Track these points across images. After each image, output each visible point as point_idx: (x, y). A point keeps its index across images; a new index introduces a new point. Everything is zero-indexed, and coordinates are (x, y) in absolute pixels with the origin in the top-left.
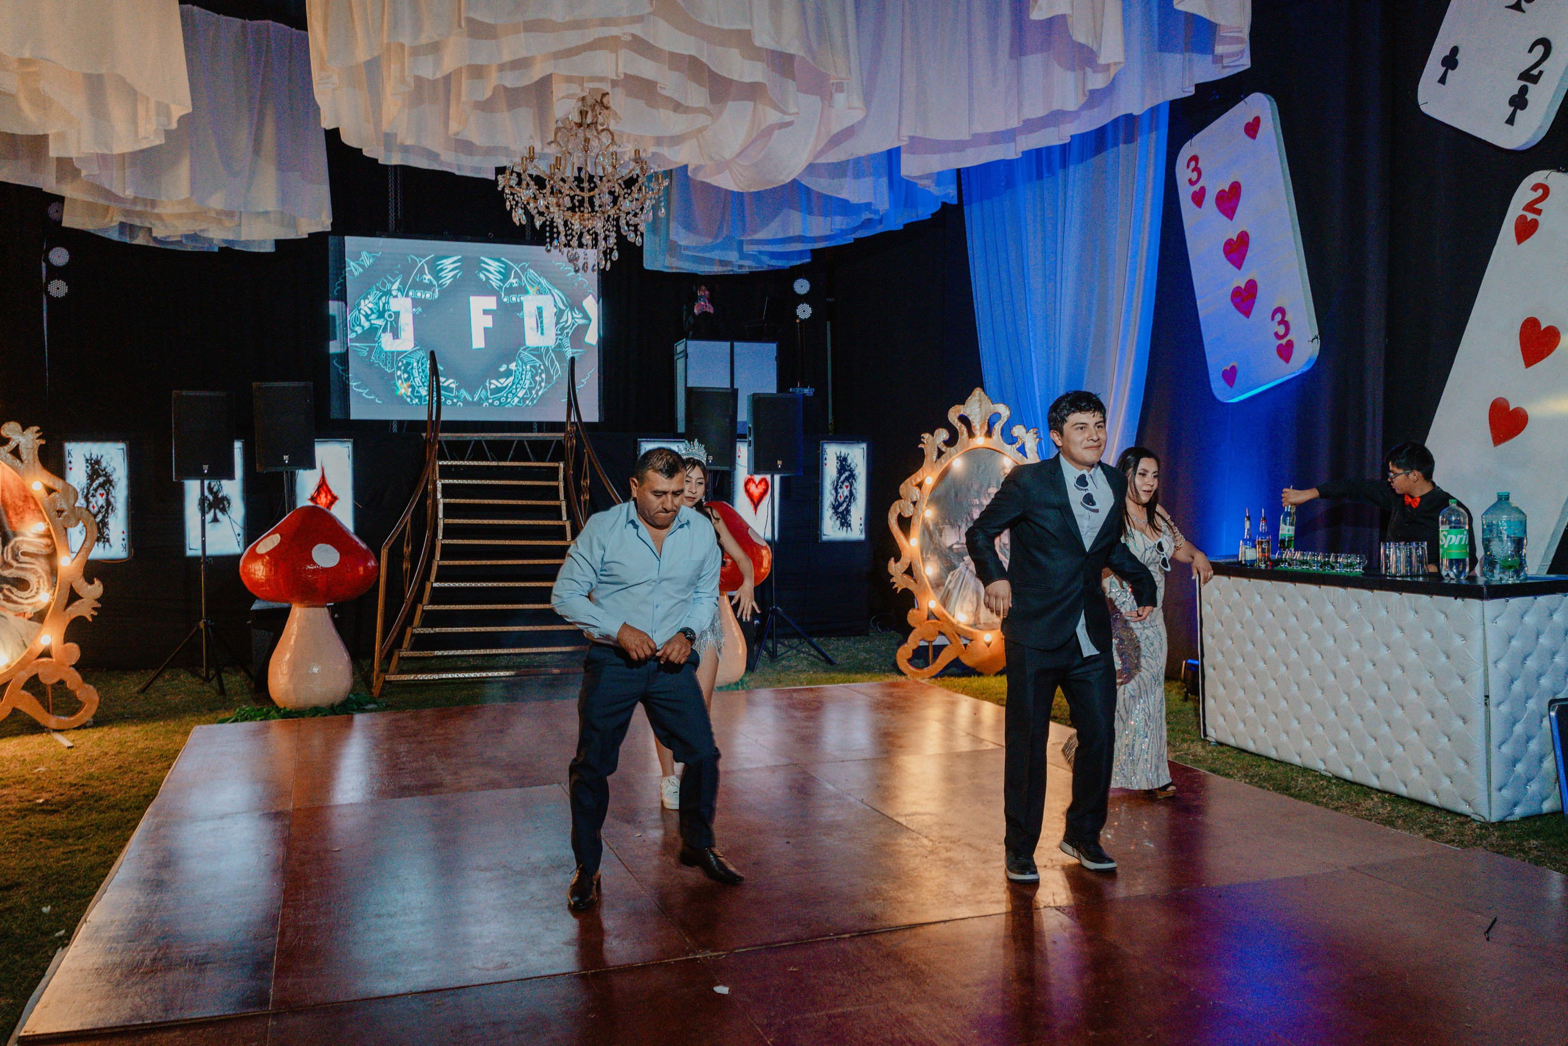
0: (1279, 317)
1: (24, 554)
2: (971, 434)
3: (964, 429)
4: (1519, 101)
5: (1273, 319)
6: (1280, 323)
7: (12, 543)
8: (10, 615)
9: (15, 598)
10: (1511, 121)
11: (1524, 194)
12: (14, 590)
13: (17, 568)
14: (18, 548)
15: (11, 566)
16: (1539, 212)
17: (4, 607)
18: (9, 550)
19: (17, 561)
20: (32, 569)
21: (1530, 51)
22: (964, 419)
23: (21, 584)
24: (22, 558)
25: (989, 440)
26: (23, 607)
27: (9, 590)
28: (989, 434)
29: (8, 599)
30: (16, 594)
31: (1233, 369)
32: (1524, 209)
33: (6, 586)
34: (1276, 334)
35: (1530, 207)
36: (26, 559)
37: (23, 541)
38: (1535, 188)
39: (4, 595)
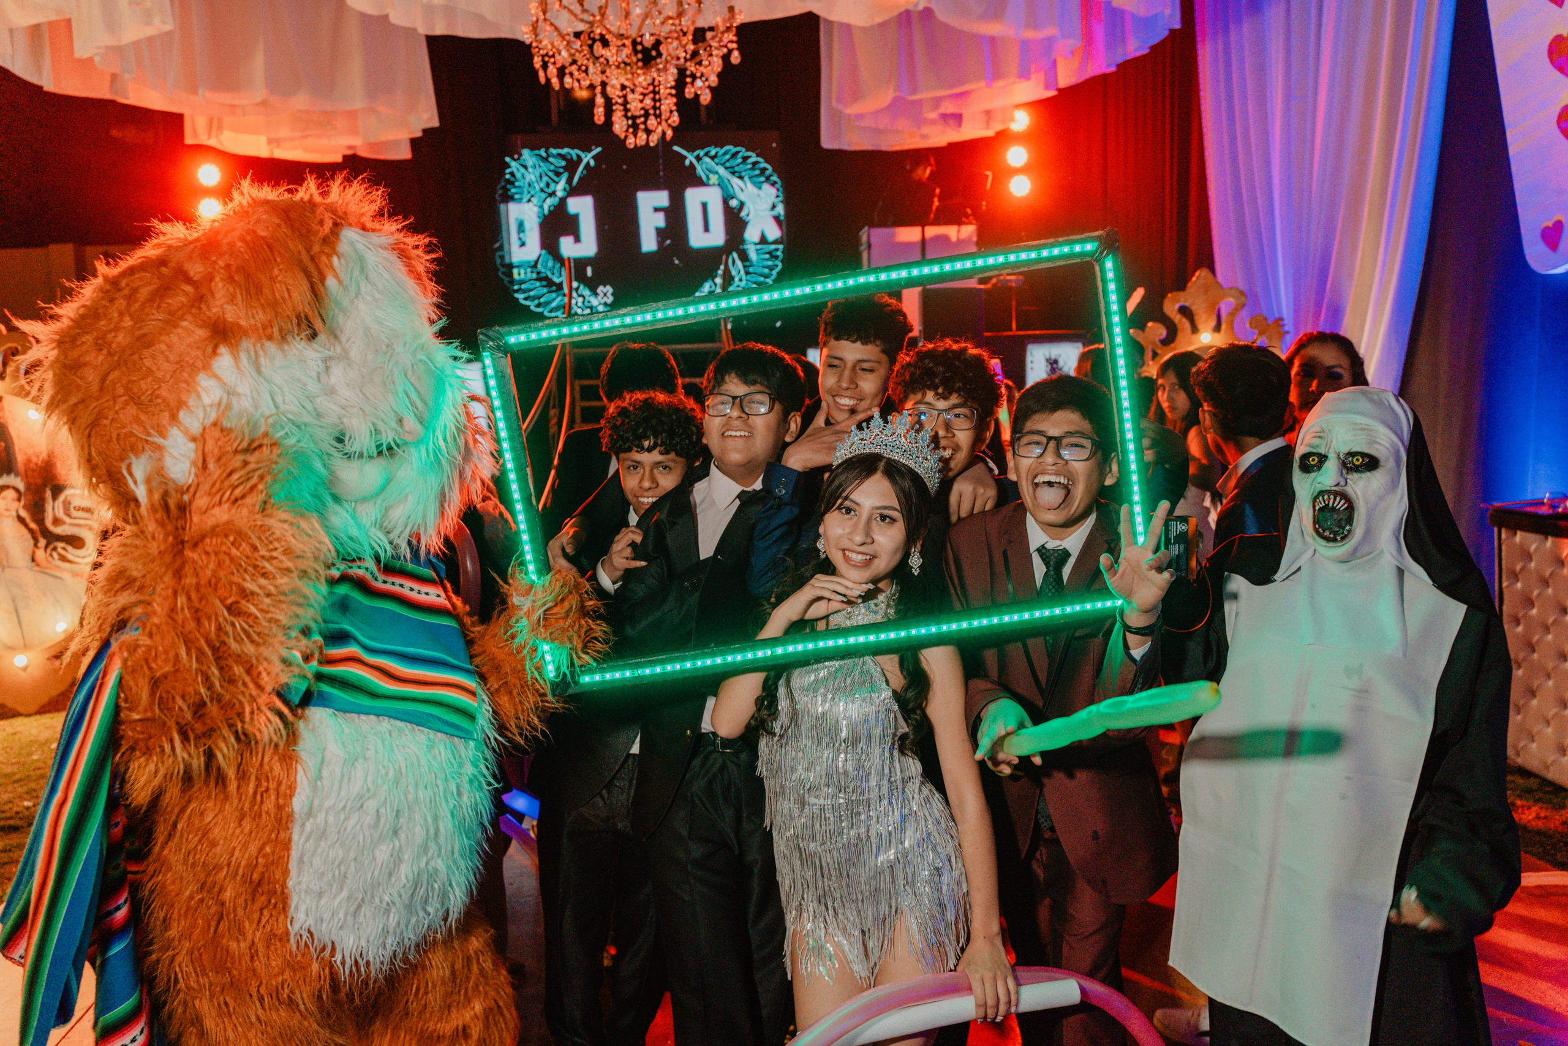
1: (79, 509)
2: (1195, 329)
3: (1186, 324)
7: (62, 498)
8: (67, 576)
9: (70, 557)
12: (69, 548)
13: (71, 525)
14: (69, 503)
15: (64, 523)
17: (58, 567)
18: (61, 506)
19: (69, 516)
20: (86, 525)
22: (1185, 311)
23: (76, 542)
24: (74, 513)
25: (1216, 335)
26: (82, 567)
27: (64, 549)
28: (1217, 328)
29: (63, 559)
30: (71, 553)
31: (1559, 225)
33: (60, 545)
36: (80, 514)
37: (74, 495)
39: (59, 554)
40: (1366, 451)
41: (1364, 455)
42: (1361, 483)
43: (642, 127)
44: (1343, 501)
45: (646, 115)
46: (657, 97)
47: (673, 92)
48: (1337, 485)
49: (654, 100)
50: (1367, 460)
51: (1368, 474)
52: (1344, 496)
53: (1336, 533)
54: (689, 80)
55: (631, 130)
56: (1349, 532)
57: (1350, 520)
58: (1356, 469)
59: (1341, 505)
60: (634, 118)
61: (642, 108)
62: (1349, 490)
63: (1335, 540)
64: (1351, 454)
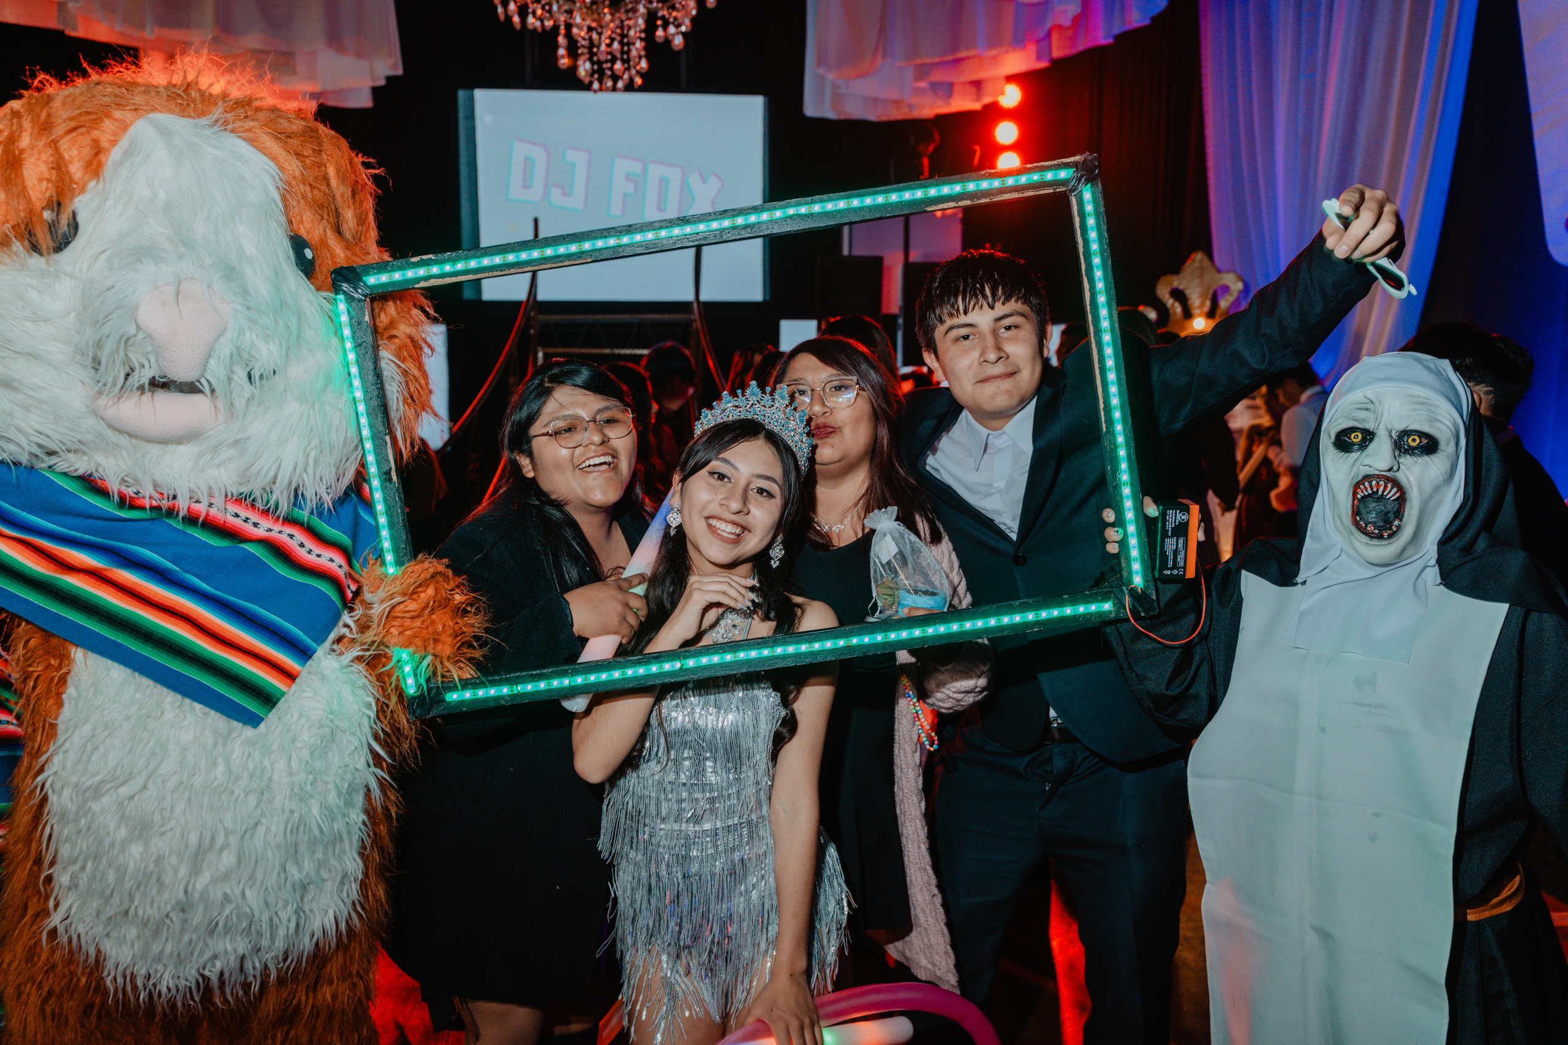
40: (1426, 429)
41: (1422, 434)
42: (1417, 469)
43: (609, 73)
44: (1395, 490)
45: (613, 60)
46: (625, 40)
47: (643, 35)
48: (1390, 470)
49: (621, 43)
50: (1425, 441)
51: (1426, 458)
52: (1396, 483)
53: (1381, 529)
54: (659, 22)
55: (596, 76)
56: (1399, 527)
57: (1399, 514)
58: (1410, 451)
59: (1392, 493)
60: (600, 63)
61: (609, 53)
62: (1400, 476)
63: (1380, 537)
64: (1406, 433)
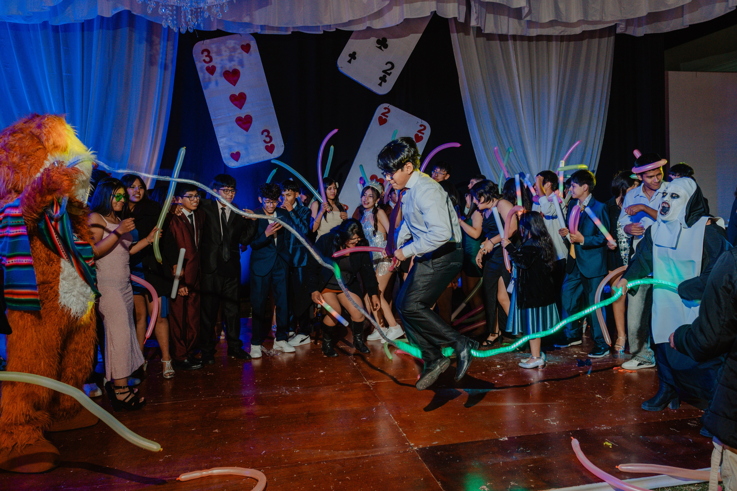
0: (266, 134)
4: (383, 79)
5: (262, 134)
6: (266, 136)
10: (380, 85)
11: (380, 110)
16: (387, 117)
21: (386, 64)
31: (238, 153)
32: (381, 114)
34: (265, 141)
35: (383, 114)
38: (385, 108)
